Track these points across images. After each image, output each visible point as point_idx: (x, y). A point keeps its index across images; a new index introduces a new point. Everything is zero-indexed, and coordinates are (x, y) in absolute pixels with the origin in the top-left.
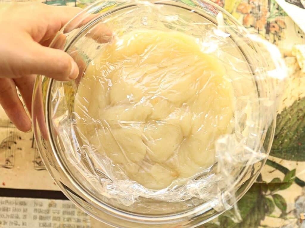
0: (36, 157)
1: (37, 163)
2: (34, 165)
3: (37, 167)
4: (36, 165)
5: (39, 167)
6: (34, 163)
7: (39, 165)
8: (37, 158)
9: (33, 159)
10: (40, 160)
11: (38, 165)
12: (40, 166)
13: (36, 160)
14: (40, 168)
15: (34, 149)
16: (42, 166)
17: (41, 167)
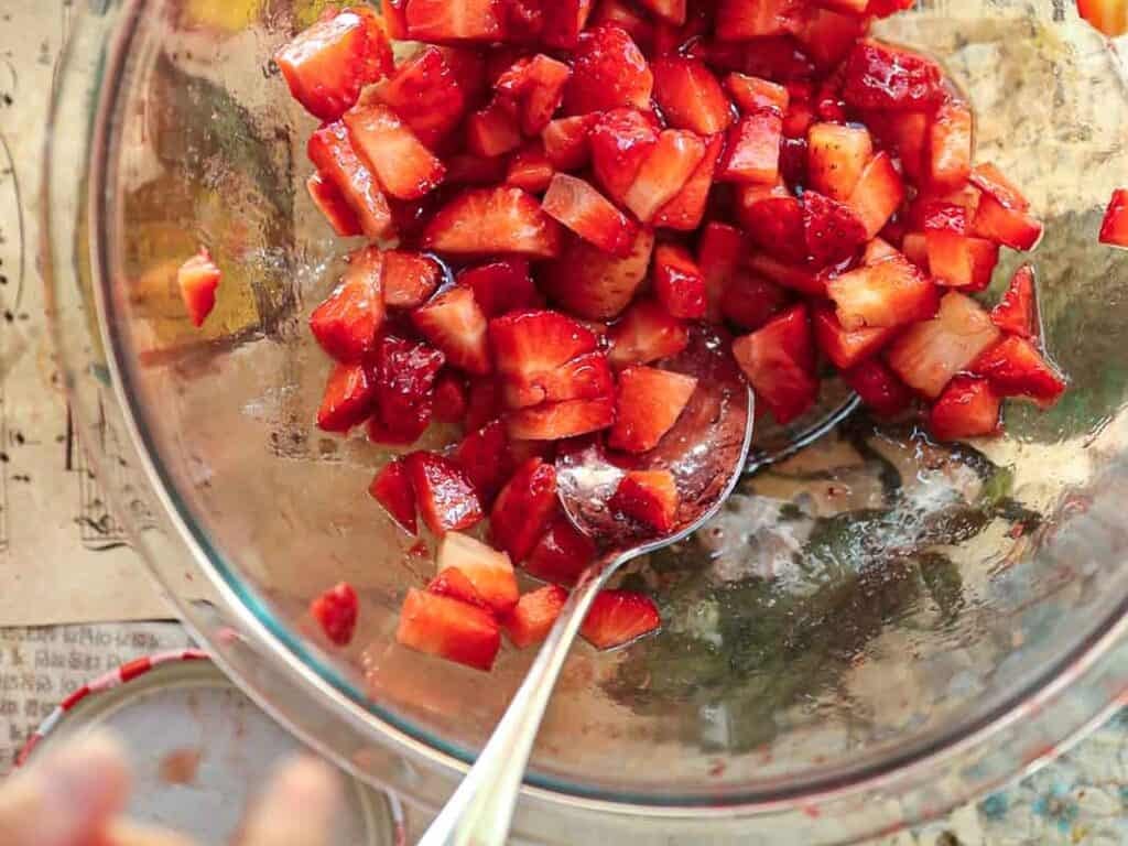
0: (86, 502)
1: (92, 524)
2: (82, 531)
3: (92, 539)
4: (89, 531)
5: (99, 539)
6: (81, 524)
7: (101, 532)
8: (89, 507)
9: (75, 513)
10: (102, 513)
11: (96, 534)
12: (103, 536)
13: (86, 513)
14: (107, 543)
15: (77, 474)
16: (111, 535)
17: (109, 539)
